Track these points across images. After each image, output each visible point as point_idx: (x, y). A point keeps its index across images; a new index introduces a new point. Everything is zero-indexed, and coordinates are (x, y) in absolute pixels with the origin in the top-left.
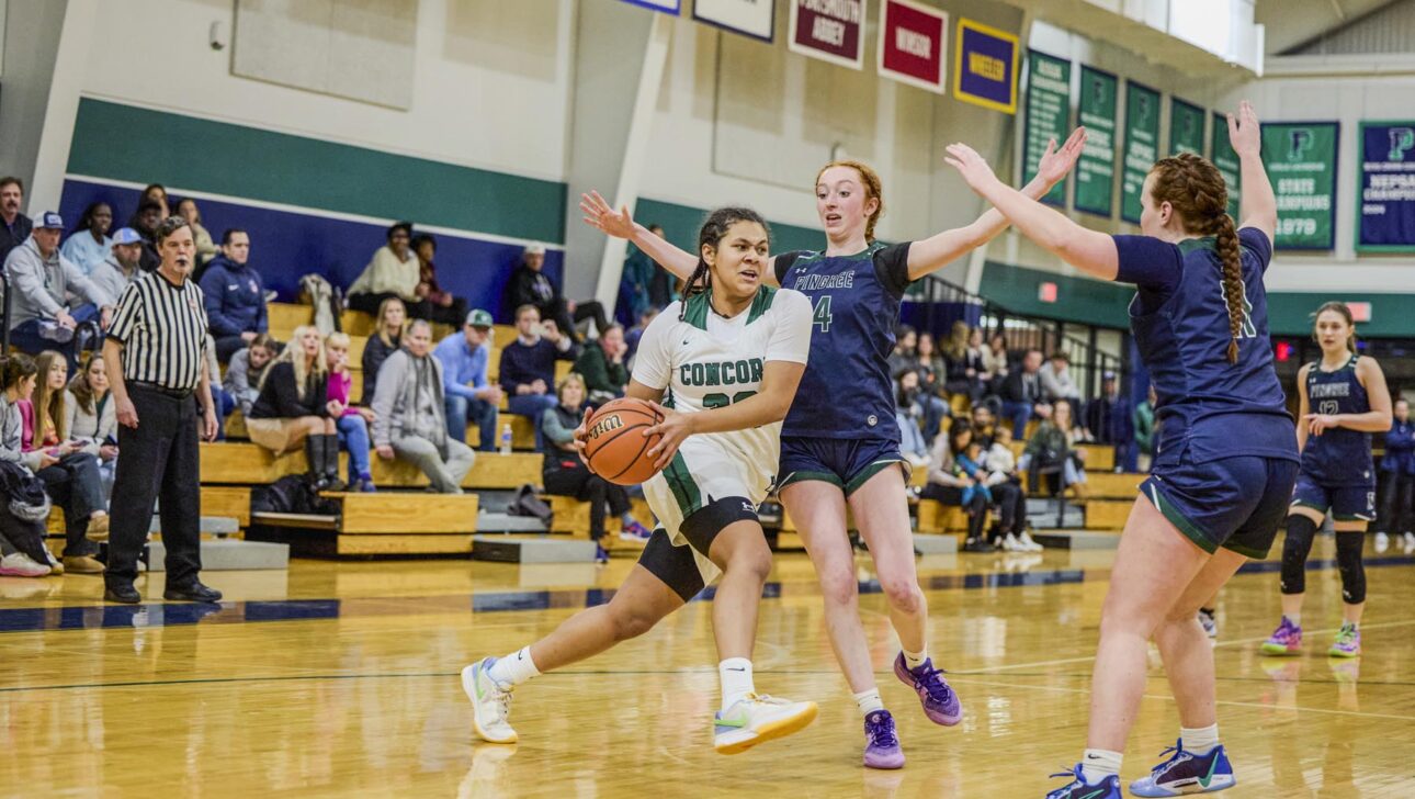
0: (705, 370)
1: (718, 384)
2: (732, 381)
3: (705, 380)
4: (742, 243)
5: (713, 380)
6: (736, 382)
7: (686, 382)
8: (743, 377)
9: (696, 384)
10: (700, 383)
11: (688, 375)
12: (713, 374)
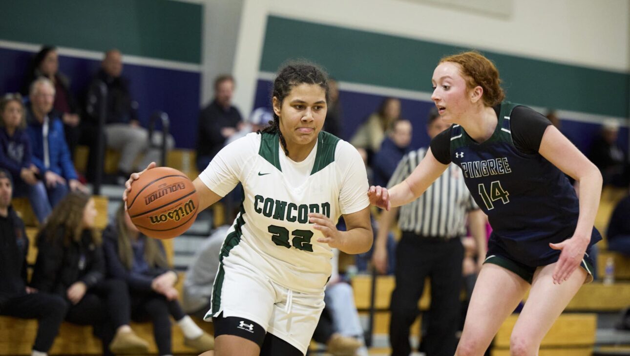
0: (275, 205)
1: (282, 219)
2: (293, 220)
3: (273, 213)
4: (300, 104)
5: (279, 216)
6: (297, 222)
7: (259, 211)
8: (303, 218)
9: (265, 214)
10: (269, 215)
11: (261, 205)
12: (280, 209)
